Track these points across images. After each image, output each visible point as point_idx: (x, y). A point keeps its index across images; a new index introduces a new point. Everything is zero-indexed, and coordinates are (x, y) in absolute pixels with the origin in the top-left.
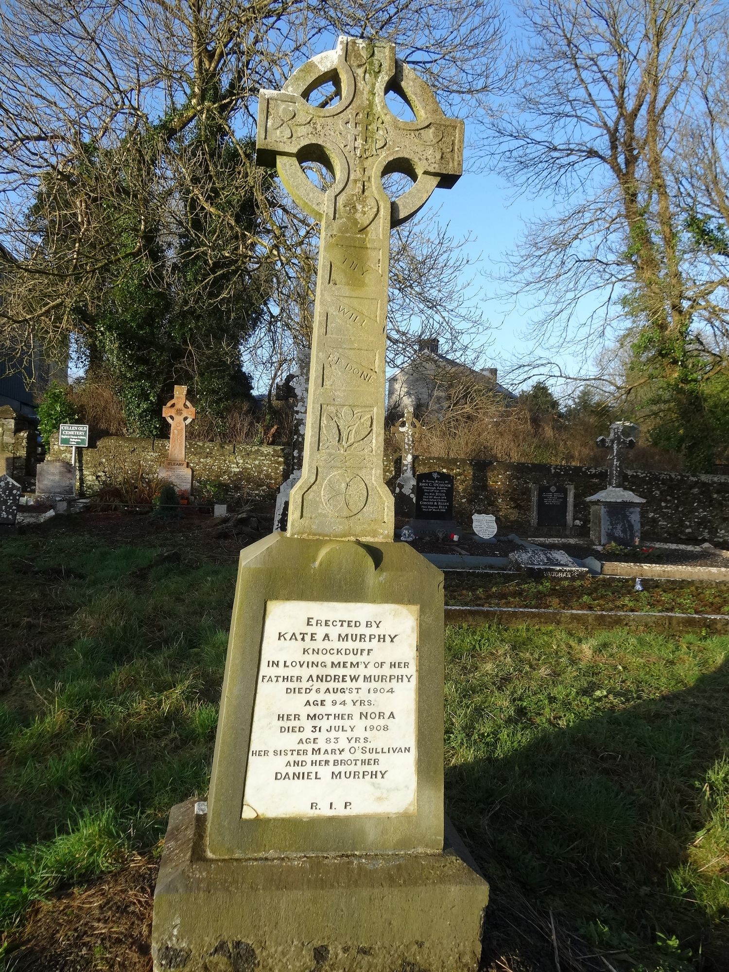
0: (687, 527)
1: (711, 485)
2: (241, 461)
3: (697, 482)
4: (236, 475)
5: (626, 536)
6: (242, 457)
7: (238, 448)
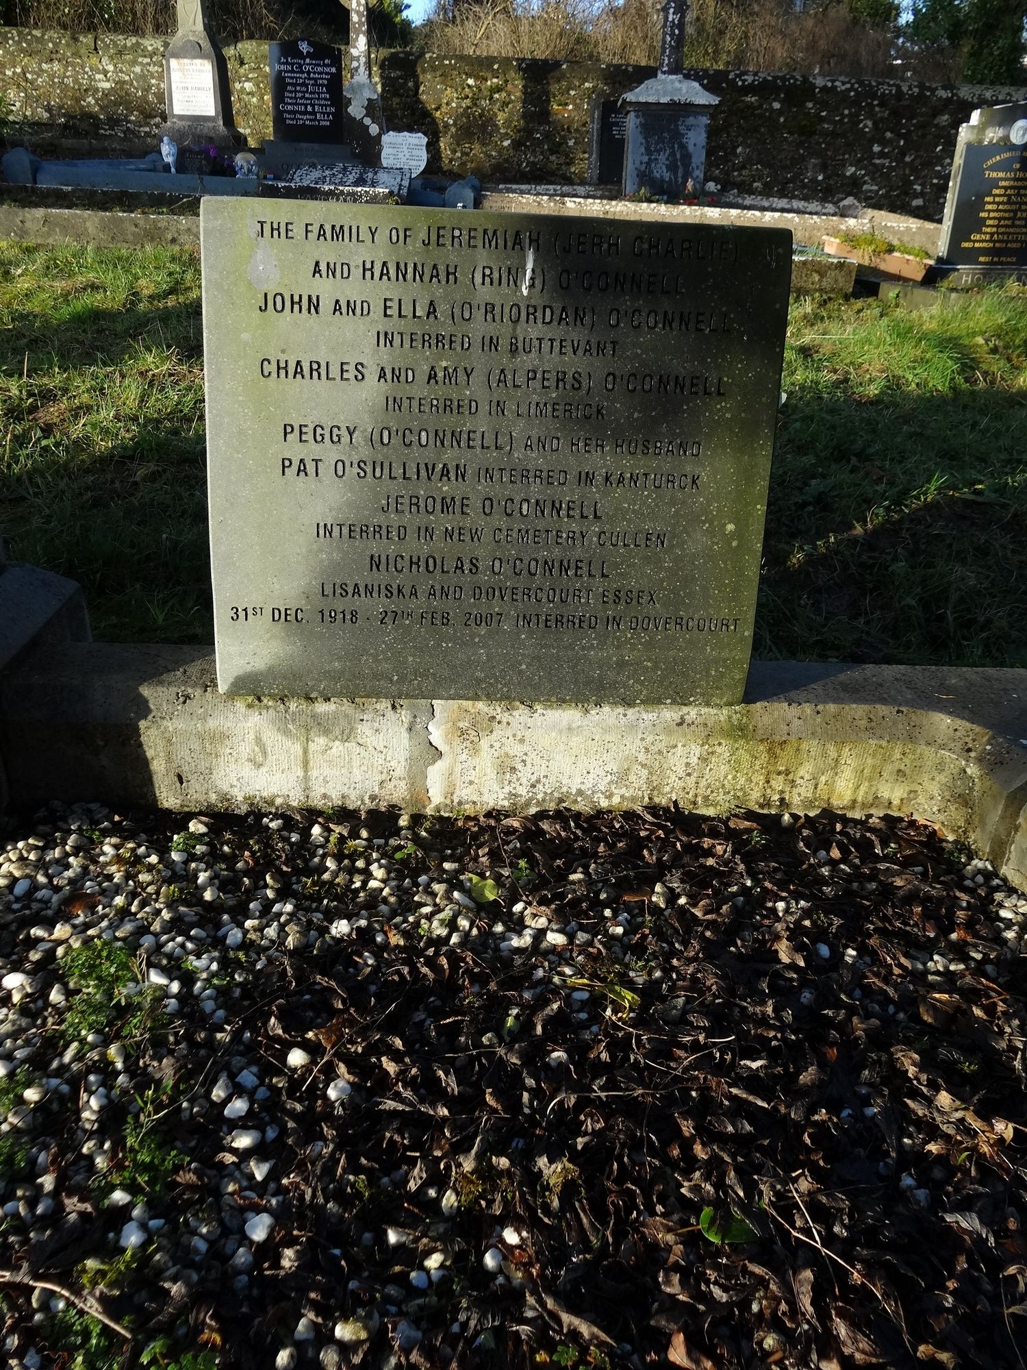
2: (111, 68)
4: (106, 95)
5: (676, 178)
6: (111, 58)
7: (103, 41)
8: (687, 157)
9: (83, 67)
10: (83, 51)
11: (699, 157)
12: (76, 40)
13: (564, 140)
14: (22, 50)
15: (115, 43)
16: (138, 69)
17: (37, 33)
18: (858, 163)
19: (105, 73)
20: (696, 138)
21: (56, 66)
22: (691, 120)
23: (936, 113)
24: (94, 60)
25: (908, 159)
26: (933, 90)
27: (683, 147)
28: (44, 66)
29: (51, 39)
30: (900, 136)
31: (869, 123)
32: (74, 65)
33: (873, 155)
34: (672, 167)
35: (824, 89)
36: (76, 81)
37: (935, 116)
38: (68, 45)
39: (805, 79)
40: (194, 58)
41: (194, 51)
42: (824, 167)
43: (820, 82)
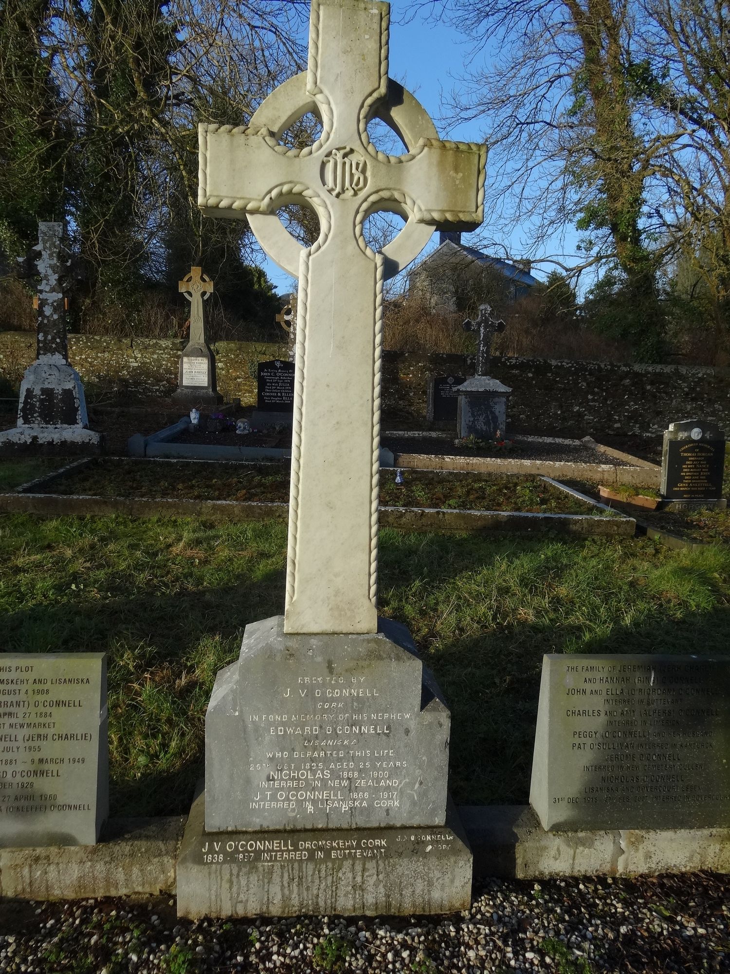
0: (616, 422)
1: (645, 375)
2: (139, 356)
3: (628, 373)
4: (135, 369)
5: (490, 428)
6: (140, 351)
7: (136, 342)
8: (495, 418)
9: (123, 355)
10: (124, 347)
11: (502, 419)
12: (120, 341)
13: (407, 393)
14: (89, 347)
15: (143, 343)
16: (155, 356)
17: (97, 338)
18: (580, 405)
19: (136, 358)
20: (500, 409)
21: (106, 355)
22: (496, 400)
23: (622, 378)
24: (130, 352)
25: (609, 402)
26: (619, 367)
27: (493, 413)
28: (99, 355)
29: (105, 341)
30: (603, 390)
31: (585, 384)
32: (117, 354)
33: (588, 401)
34: (487, 423)
35: (556, 366)
36: (117, 362)
37: (621, 380)
38: (115, 344)
39: (546, 362)
40: (198, 356)
41: (198, 353)
42: (561, 407)
43: (554, 363)
